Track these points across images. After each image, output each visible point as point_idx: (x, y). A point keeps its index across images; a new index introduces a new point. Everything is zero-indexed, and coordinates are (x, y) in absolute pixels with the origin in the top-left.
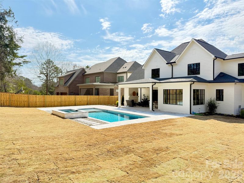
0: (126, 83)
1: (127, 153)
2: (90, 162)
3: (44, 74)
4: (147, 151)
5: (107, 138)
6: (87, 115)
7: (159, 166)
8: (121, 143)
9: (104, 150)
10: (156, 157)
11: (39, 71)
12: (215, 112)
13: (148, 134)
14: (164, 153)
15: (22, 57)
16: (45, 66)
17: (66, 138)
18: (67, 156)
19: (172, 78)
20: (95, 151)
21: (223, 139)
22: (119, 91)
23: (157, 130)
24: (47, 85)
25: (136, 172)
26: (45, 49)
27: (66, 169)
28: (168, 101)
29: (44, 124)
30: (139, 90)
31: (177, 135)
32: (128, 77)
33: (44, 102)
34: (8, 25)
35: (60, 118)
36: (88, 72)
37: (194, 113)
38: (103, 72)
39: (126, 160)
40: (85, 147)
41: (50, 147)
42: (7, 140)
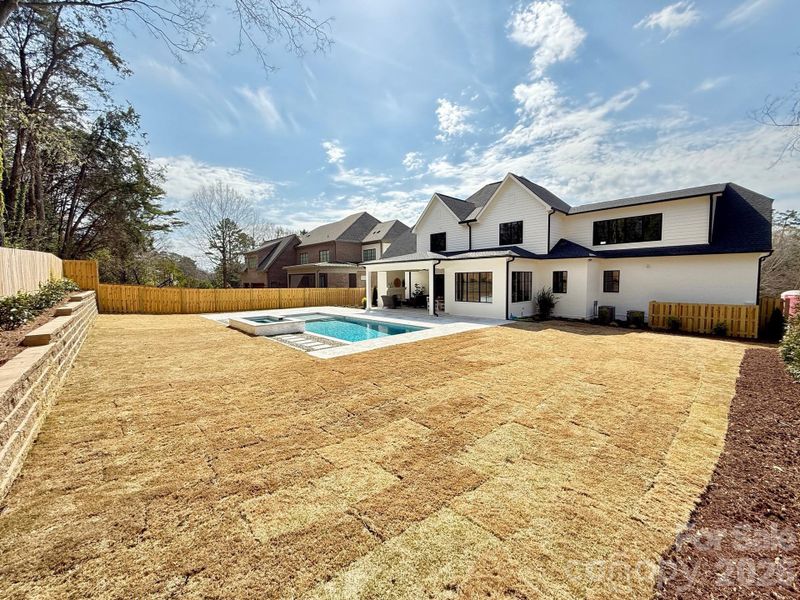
0: (381, 261)
1: (392, 415)
2: (303, 447)
3: (219, 248)
4: (437, 409)
5: (346, 380)
6: (303, 327)
7: (471, 450)
8: (377, 391)
9: (340, 410)
10: (462, 423)
11: (207, 241)
12: (552, 315)
13: (433, 368)
14: (475, 411)
15: (170, 213)
16: (219, 233)
17: (253, 383)
18: (246, 433)
19: (470, 251)
20: (318, 413)
21: (588, 370)
22: (367, 278)
23: (451, 355)
24: (225, 269)
25: (420, 471)
26: (217, 197)
27: (238, 477)
28: (465, 296)
29: (208, 350)
30: (407, 274)
31: (494, 365)
32: (384, 251)
33: (216, 302)
34: (130, 141)
35: (246, 336)
36: (305, 242)
37: (514, 318)
38: (334, 242)
39: (394, 437)
40: (294, 405)
41: (209, 408)
42: (102, 396)
